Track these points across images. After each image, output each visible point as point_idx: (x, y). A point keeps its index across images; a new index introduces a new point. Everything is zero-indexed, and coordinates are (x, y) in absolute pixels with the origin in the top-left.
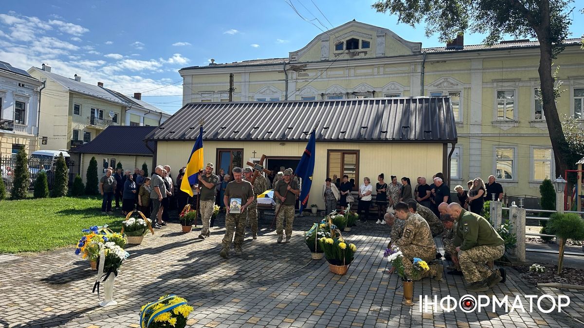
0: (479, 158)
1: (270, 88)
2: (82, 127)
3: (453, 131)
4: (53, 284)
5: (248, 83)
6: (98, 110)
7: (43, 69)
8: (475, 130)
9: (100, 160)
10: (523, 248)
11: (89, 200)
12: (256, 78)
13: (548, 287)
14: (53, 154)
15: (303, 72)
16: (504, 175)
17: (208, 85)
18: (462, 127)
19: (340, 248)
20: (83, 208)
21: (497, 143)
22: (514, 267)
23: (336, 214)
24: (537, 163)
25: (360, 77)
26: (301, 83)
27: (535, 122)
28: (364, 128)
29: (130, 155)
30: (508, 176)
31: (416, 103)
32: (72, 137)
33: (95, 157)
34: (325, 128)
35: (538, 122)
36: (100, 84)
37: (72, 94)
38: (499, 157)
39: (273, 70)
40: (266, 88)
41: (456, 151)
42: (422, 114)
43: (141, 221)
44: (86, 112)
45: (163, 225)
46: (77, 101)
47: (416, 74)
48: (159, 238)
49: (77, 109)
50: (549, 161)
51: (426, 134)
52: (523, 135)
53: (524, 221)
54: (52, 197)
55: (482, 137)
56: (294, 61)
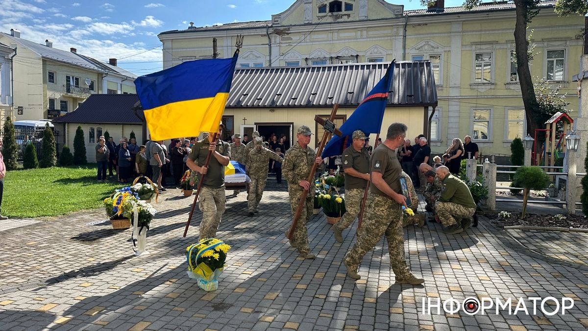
0: (457, 120)
1: (253, 53)
2: (58, 96)
3: (433, 94)
4: (83, 241)
5: (230, 48)
6: (73, 77)
7: (12, 35)
8: (454, 93)
9: (86, 130)
10: (494, 198)
11: (80, 170)
13: (513, 229)
14: (34, 124)
15: (286, 36)
16: (480, 135)
17: (188, 50)
18: (442, 90)
19: (337, 202)
20: (78, 177)
21: (475, 105)
22: (486, 215)
23: (327, 176)
24: (511, 124)
25: (343, 41)
26: (285, 47)
27: (510, 84)
28: (350, 93)
29: (116, 124)
30: (485, 137)
31: (399, 67)
32: (48, 106)
33: (81, 127)
34: (313, 94)
35: (513, 84)
36: (73, 50)
37: (45, 61)
38: (476, 118)
39: (256, 33)
40: (249, 53)
41: (436, 113)
42: (405, 78)
43: (149, 186)
44: (61, 79)
45: (163, 190)
46: (50, 68)
47: (398, 37)
48: (164, 202)
49: (51, 77)
50: (522, 121)
51: (409, 98)
52: (498, 97)
53: (495, 175)
54: (42, 168)
55: (461, 99)
56: (276, 24)
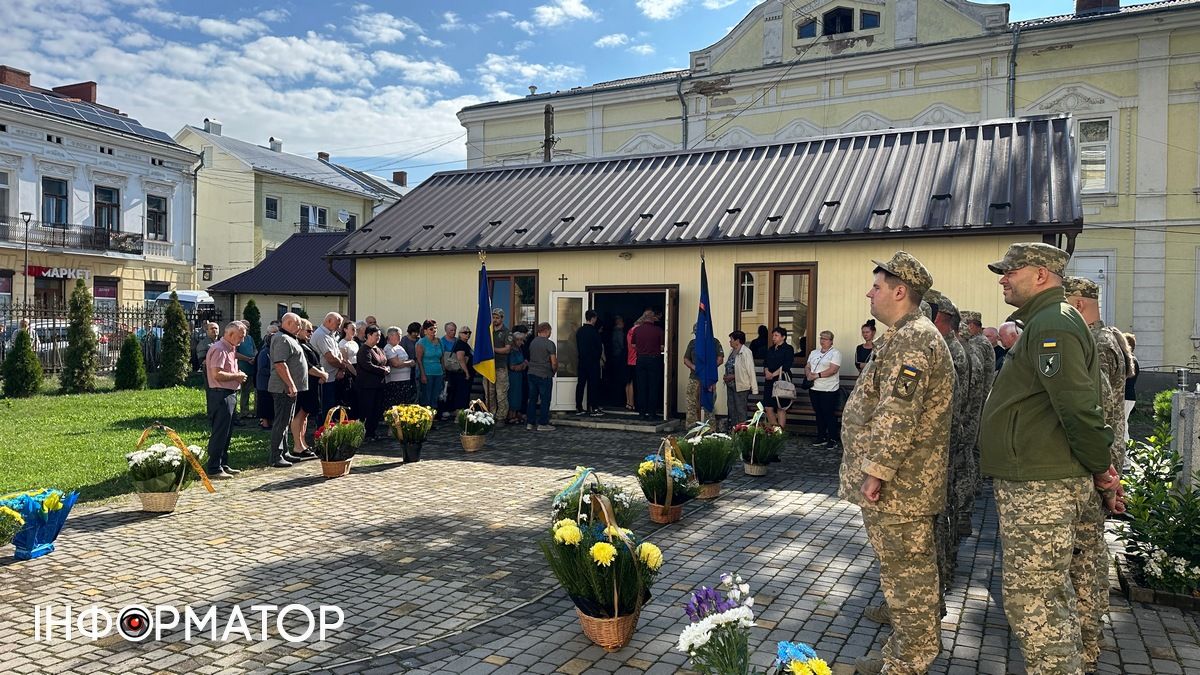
0: (1158, 281)
1: (649, 138)
3: (1073, 201)
5: (601, 130)
6: (315, 208)
7: (207, 130)
8: (1150, 213)
12: (616, 117)
14: (198, 298)
15: (723, 96)
17: (515, 140)
25: (856, 99)
26: (718, 122)
28: (830, 204)
33: (255, 302)
34: (731, 212)
36: (323, 156)
37: (260, 176)
39: (655, 96)
40: (640, 140)
44: (290, 212)
46: (270, 191)
47: (996, 82)
49: (272, 206)
51: (996, 212)
54: (152, 388)
55: (1167, 228)
56: (700, 71)
